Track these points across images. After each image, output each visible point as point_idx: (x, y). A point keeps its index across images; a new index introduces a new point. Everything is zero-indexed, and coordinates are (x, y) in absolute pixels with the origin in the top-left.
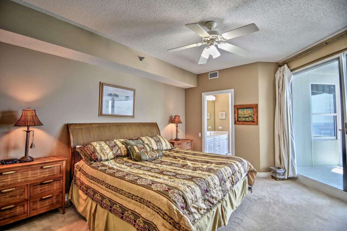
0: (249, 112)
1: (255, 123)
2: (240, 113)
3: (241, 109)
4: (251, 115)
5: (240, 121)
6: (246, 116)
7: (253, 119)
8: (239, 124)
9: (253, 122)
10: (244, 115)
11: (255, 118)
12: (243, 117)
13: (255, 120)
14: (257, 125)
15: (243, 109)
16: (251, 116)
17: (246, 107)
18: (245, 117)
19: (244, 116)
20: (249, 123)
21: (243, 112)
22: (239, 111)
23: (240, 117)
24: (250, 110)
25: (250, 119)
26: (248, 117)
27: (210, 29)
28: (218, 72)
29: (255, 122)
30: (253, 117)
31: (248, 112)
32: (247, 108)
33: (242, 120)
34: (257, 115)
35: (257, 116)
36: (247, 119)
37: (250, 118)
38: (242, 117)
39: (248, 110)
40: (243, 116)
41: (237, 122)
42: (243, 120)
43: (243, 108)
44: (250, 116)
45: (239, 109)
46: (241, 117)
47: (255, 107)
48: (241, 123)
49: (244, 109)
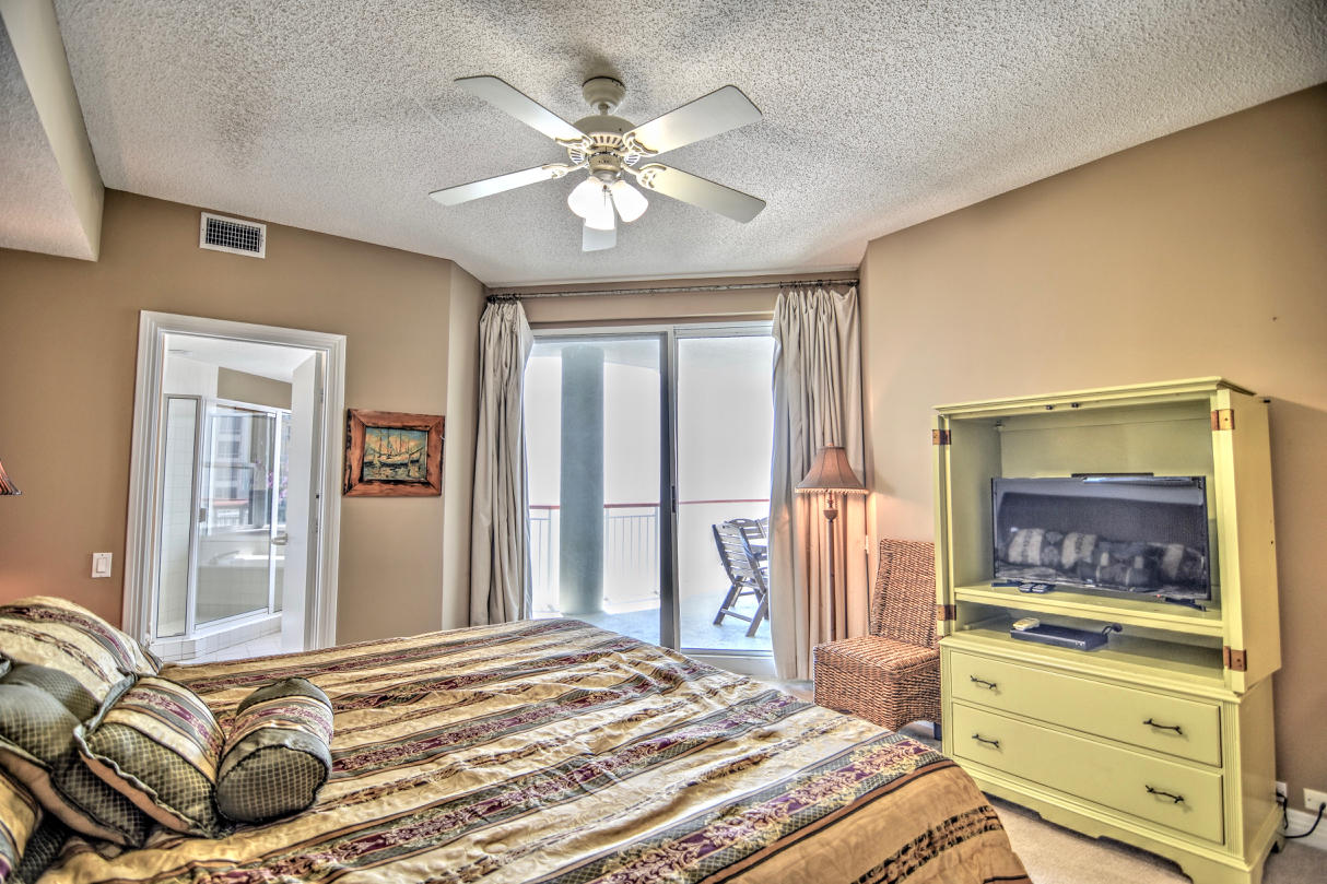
0: (412, 444)
1: (432, 490)
2: (373, 446)
3: (376, 431)
4: (416, 456)
5: (370, 482)
6: (397, 460)
7: (424, 473)
8: (365, 495)
9: (427, 484)
10: (389, 457)
11: (433, 470)
12: (384, 465)
13: (433, 479)
14: (440, 494)
15: (384, 432)
16: (417, 461)
17: (399, 424)
18: (394, 466)
19: (389, 461)
20: (408, 488)
21: (385, 443)
22: (367, 436)
23: (371, 464)
24: (414, 439)
25: (414, 473)
26: (405, 465)
27: (604, 107)
28: (264, 229)
29: (429, 485)
30: (423, 467)
31: (404, 447)
32: (404, 428)
33: (378, 477)
34: (442, 458)
35: (441, 463)
36: (401, 474)
37: (411, 467)
38: (378, 464)
39: (406, 435)
40: (384, 458)
41: (359, 488)
42: (385, 478)
43: (389, 428)
44: (412, 462)
45: (368, 430)
46: (376, 462)
47: (433, 428)
48: (376, 487)
49: (392, 431)
